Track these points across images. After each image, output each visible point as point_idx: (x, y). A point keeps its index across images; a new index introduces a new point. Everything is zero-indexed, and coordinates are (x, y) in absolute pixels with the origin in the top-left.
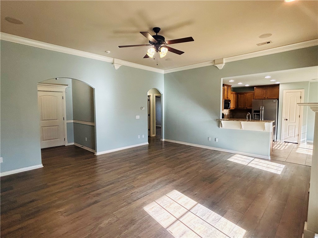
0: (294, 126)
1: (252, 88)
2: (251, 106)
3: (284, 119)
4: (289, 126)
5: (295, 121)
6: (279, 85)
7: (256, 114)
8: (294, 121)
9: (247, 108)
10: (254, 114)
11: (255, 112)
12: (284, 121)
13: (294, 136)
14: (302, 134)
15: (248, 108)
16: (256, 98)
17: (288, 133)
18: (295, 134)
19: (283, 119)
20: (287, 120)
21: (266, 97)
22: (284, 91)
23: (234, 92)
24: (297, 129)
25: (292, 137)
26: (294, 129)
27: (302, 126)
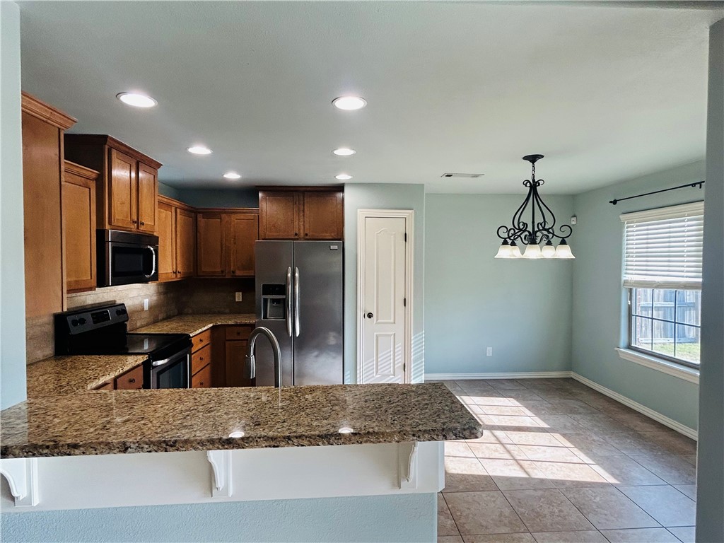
0: (392, 336)
1: (249, 193)
2: (250, 265)
3: (362, 316)
4: (377, 337)
5: (395, 320)
6: (340, 188)
7: (273, 301)
8: (392, 321)
9: (233, 272)
10: (266, 300)
11: (268, 289)
12: (363, 322)
13: (392, 373)
14: (415, 361)
15: (238, 273)
16: (268, 234)
17: (377, 363)
18: (394, 365)
19: (360, 314)
20: (370, 316)
21: (302, 231)
22: (358, 210)
23: (177, 203)
24: (400, 345)
25: (389, 376)
26: (392, 349)
27: (412, 334)
